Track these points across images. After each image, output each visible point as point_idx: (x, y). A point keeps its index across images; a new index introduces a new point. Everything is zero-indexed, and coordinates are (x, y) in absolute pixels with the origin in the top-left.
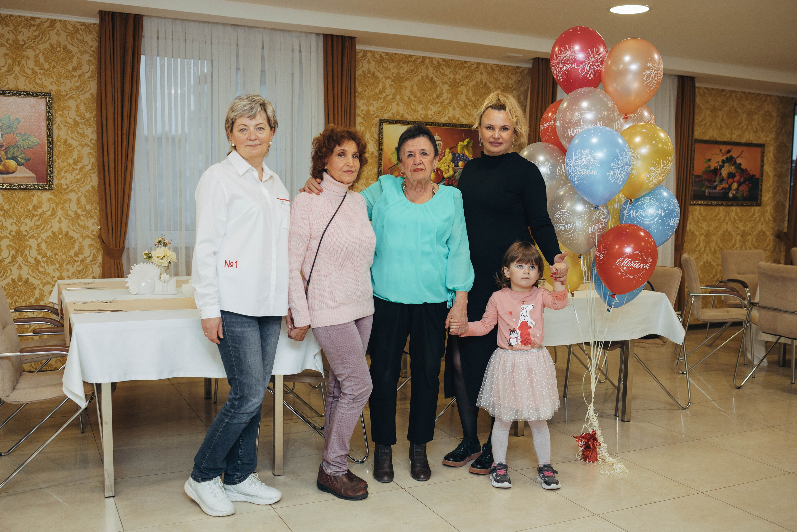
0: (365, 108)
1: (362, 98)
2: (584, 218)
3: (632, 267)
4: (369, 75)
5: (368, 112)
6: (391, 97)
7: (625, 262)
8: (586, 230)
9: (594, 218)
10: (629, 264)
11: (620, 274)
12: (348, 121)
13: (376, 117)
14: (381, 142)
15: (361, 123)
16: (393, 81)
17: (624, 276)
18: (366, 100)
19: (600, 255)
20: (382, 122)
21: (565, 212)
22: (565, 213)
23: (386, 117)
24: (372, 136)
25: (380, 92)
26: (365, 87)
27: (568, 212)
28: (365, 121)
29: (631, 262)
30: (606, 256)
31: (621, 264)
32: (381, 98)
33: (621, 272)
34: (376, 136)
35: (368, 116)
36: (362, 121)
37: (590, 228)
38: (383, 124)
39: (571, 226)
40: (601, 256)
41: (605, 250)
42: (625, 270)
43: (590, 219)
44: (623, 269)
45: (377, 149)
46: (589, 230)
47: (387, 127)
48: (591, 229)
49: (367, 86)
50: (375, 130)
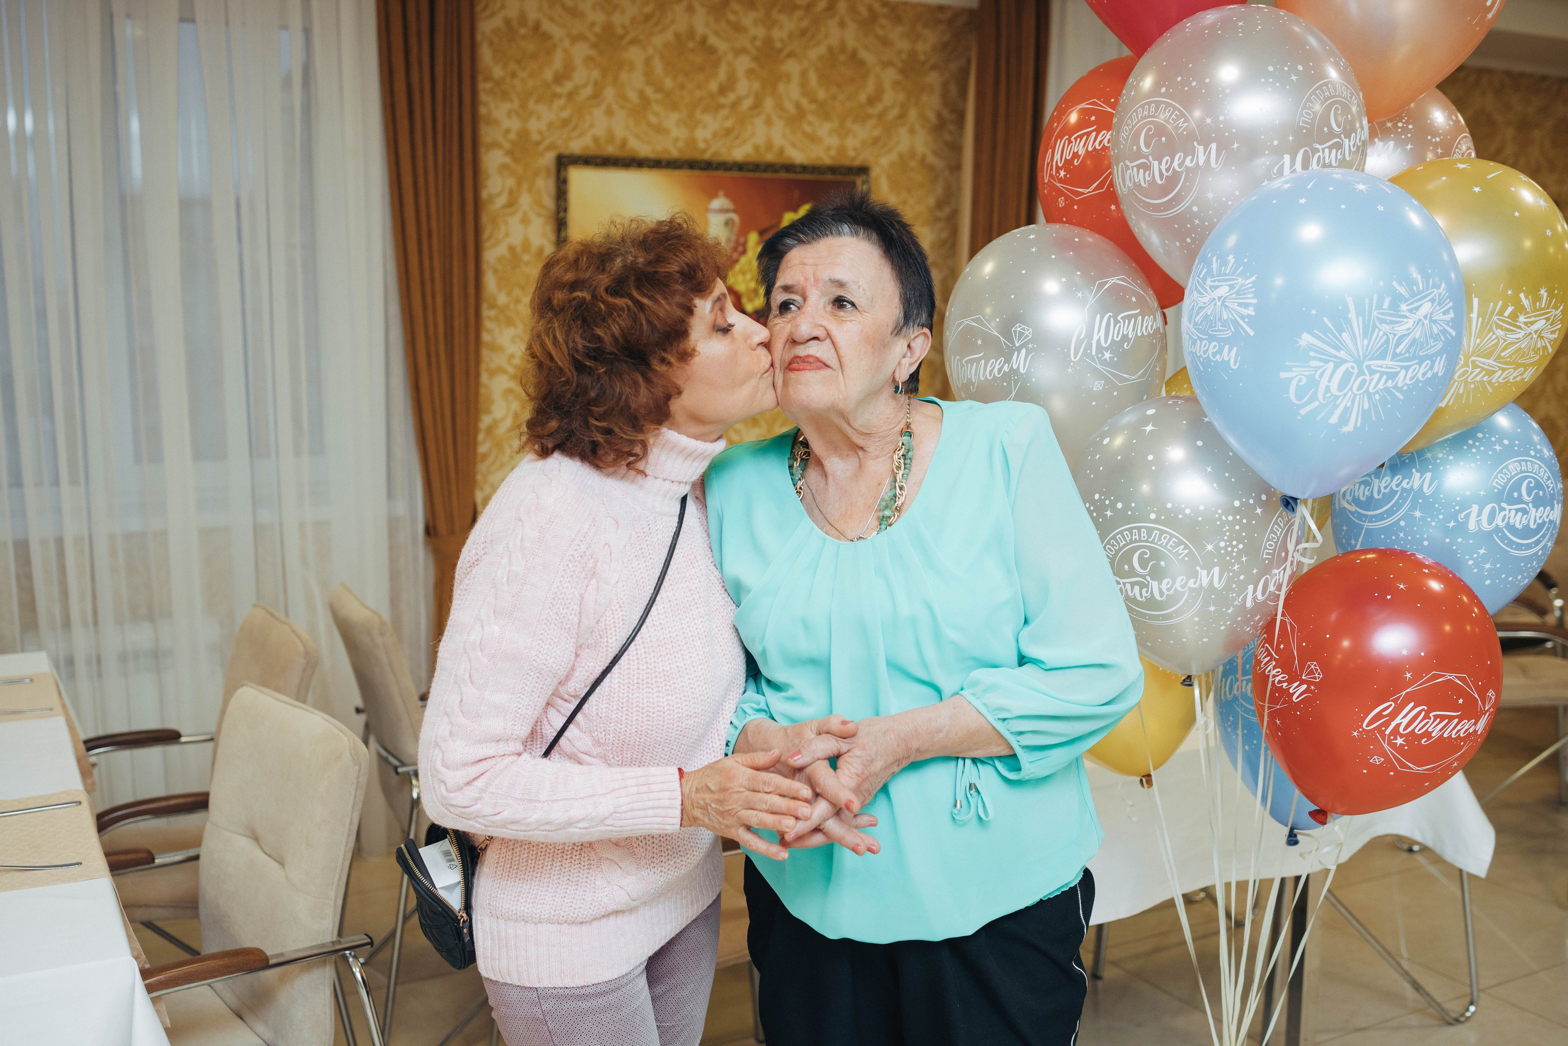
0: (514, 124)
1: (505, 96)
2: (1230, 554)
3: (1428, 734)
4: (523, 31)
5: (524, 134)
6: (588, 91)
7: (1402, 720)
8: (1234, 599)
9: (1268, 548)
10: (1418, 727)
11: (1377, 760)
12: (456, 162)
13: (549, 148)
14: (565, 218)
15: (503, 167)
16: (594, 46)
17: (1394, 769)
18: (516, 104)
19: (1290, 682)
20: (564, 162)
21: (1150, 531)
22: (1149, 535)
23: (576, 147)
24: (538, 203)
25: (558, 79)
26: (513, 66)
27: (1162, 532)
28: (516, 160)
29: (1427, 717)
30: (1319, 692)
31: (1387, 724)
32: (559, 96)
33: (1383, 753)
34: (549, 202)
35: (523, 146)
36: (507, 160)
37: (1251, 587)
38: (566, 170)
39: (1178, 585)
40: (1298, 691)
41: (1314, 665)
42: (1400, 749)
43: (1252, 549)
44: (1393, 745)
45: (552, 237)
46: (1246, 597)
47: (579, 178)
48: (1255, 591)
49: (519, 62)
50: (546, 186)
